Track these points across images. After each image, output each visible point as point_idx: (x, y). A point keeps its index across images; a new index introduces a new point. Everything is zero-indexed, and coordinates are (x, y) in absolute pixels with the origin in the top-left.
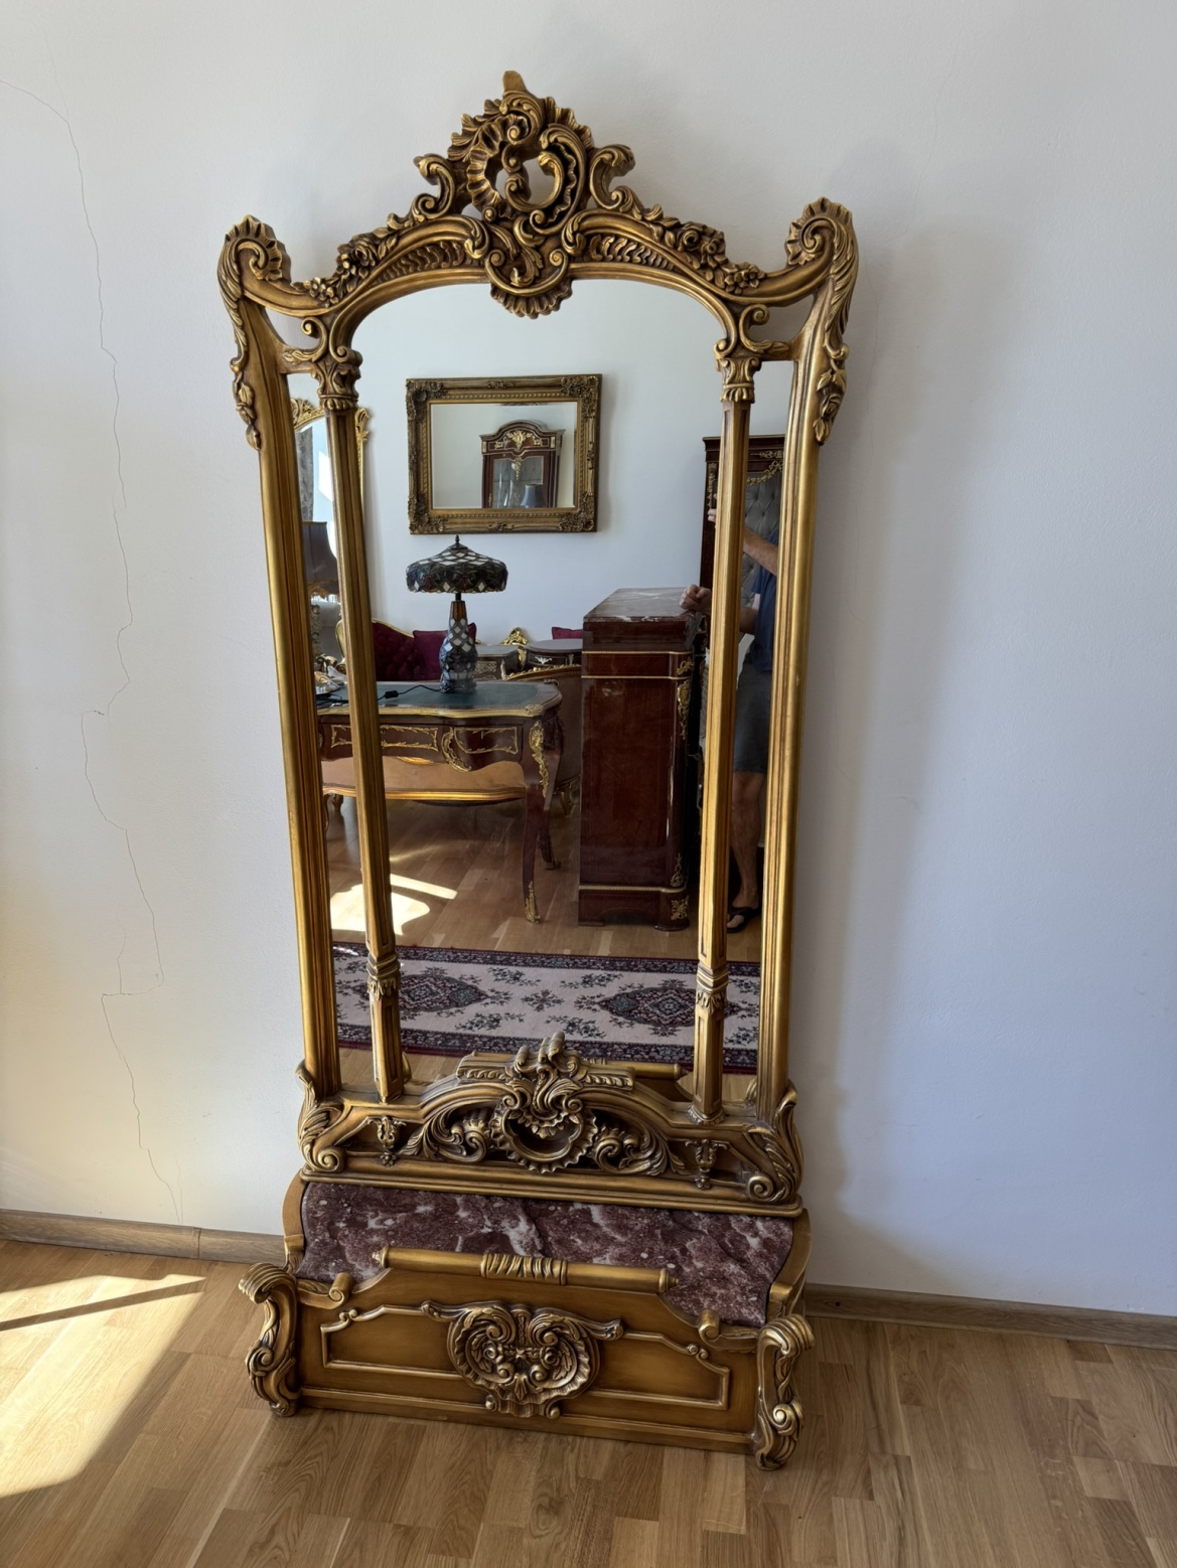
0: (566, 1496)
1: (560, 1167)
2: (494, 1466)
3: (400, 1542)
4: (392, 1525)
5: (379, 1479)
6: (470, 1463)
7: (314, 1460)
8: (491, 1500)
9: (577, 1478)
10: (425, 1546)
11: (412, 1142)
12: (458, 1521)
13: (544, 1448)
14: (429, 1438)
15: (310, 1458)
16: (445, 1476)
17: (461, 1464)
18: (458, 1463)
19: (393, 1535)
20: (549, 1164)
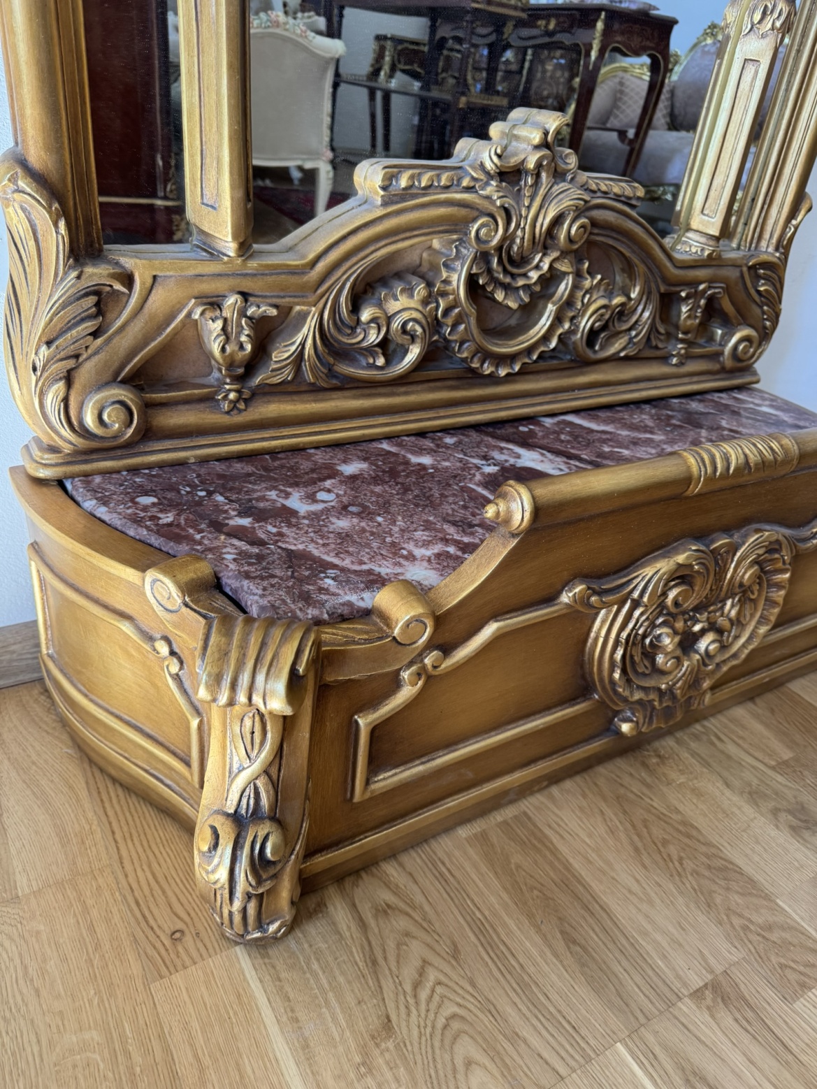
0: (795, 797)
1: (527, 360)
2: (678, 811)
3: (736, 1020)
4: (687, 1000)
5: (570, 941)
6: (646, 827)
7: (429, 985)
8: (741, 862)
9: (773, 768)
10: (770, 994)
11: (282, 353)
12: (751, 922)
13: (692, 756)
14: (550, 826)
15: (416, 986)
16: (645, 867)
17: (639, 836)
18: (635, 838)
19: (713, 1016)
20: (512, 358)
